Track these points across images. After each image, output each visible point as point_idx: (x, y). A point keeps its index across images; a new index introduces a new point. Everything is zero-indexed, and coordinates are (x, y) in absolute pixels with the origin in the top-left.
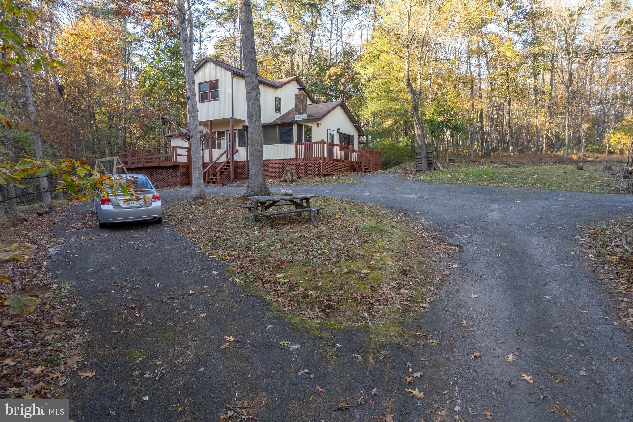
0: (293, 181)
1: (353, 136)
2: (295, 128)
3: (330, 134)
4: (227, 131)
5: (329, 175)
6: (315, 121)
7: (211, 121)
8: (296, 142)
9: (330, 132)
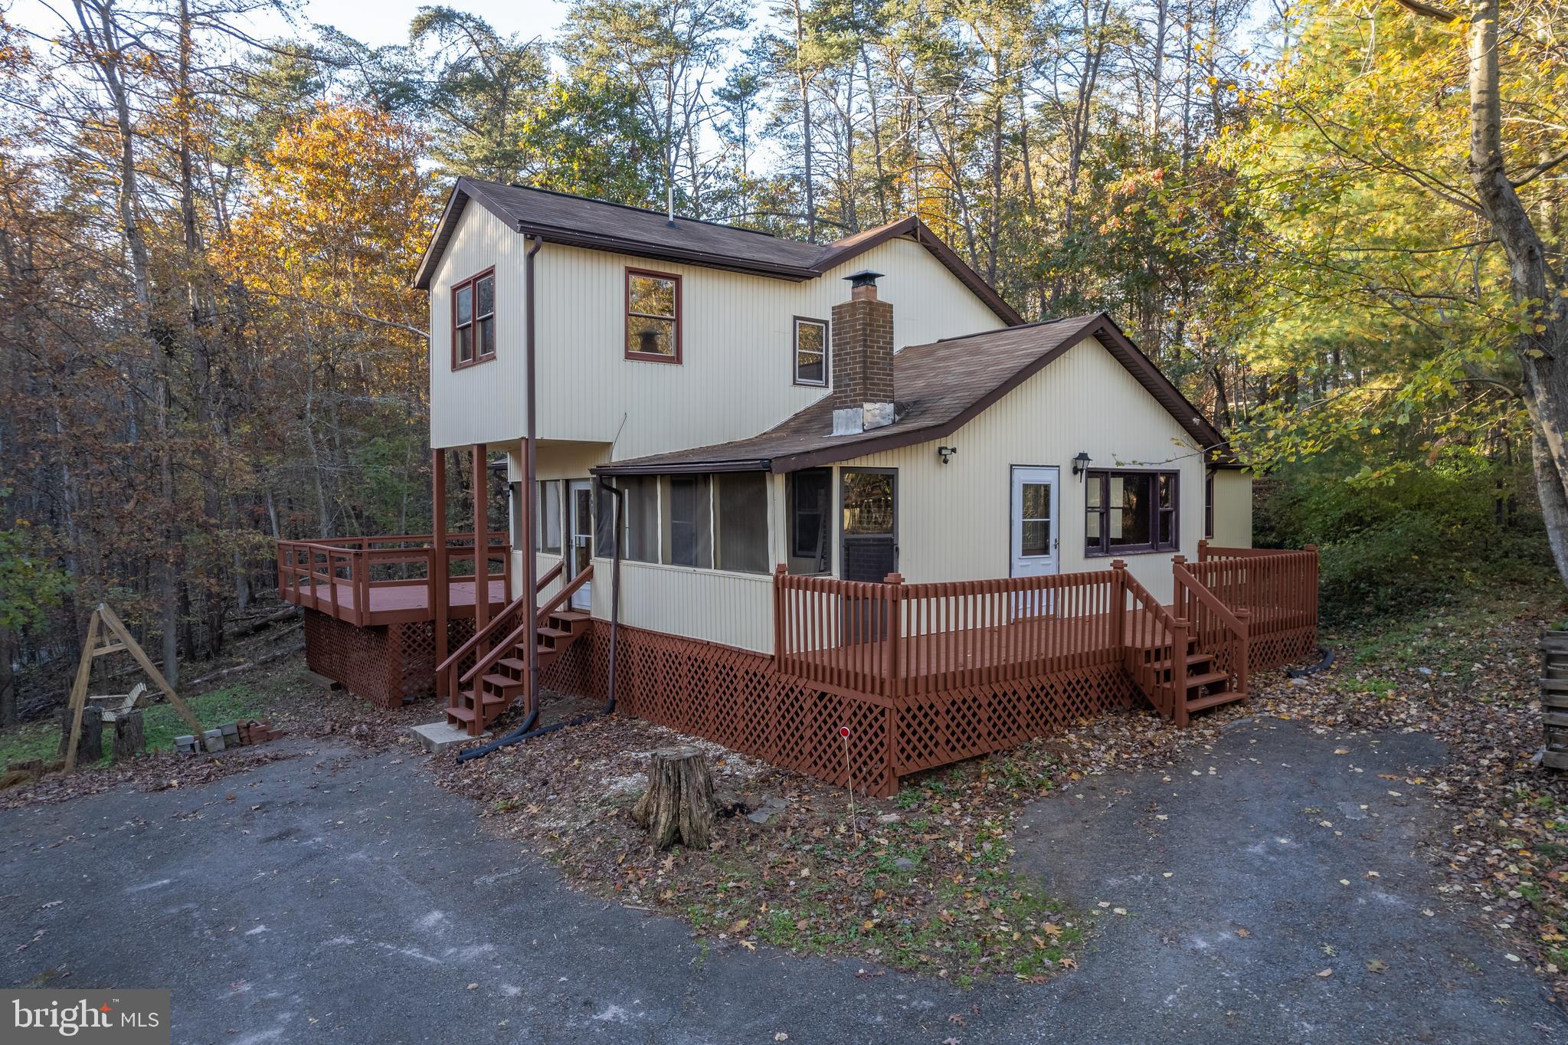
0: (676, 838)
1: (1173, 476)
2: (777, 494)
3: (1026, 487)
4: (567, 482)
5: (951, 766)
6: (928, 439)
7: (482, 448)
8: (781, 569)
9: (1023, 477)
